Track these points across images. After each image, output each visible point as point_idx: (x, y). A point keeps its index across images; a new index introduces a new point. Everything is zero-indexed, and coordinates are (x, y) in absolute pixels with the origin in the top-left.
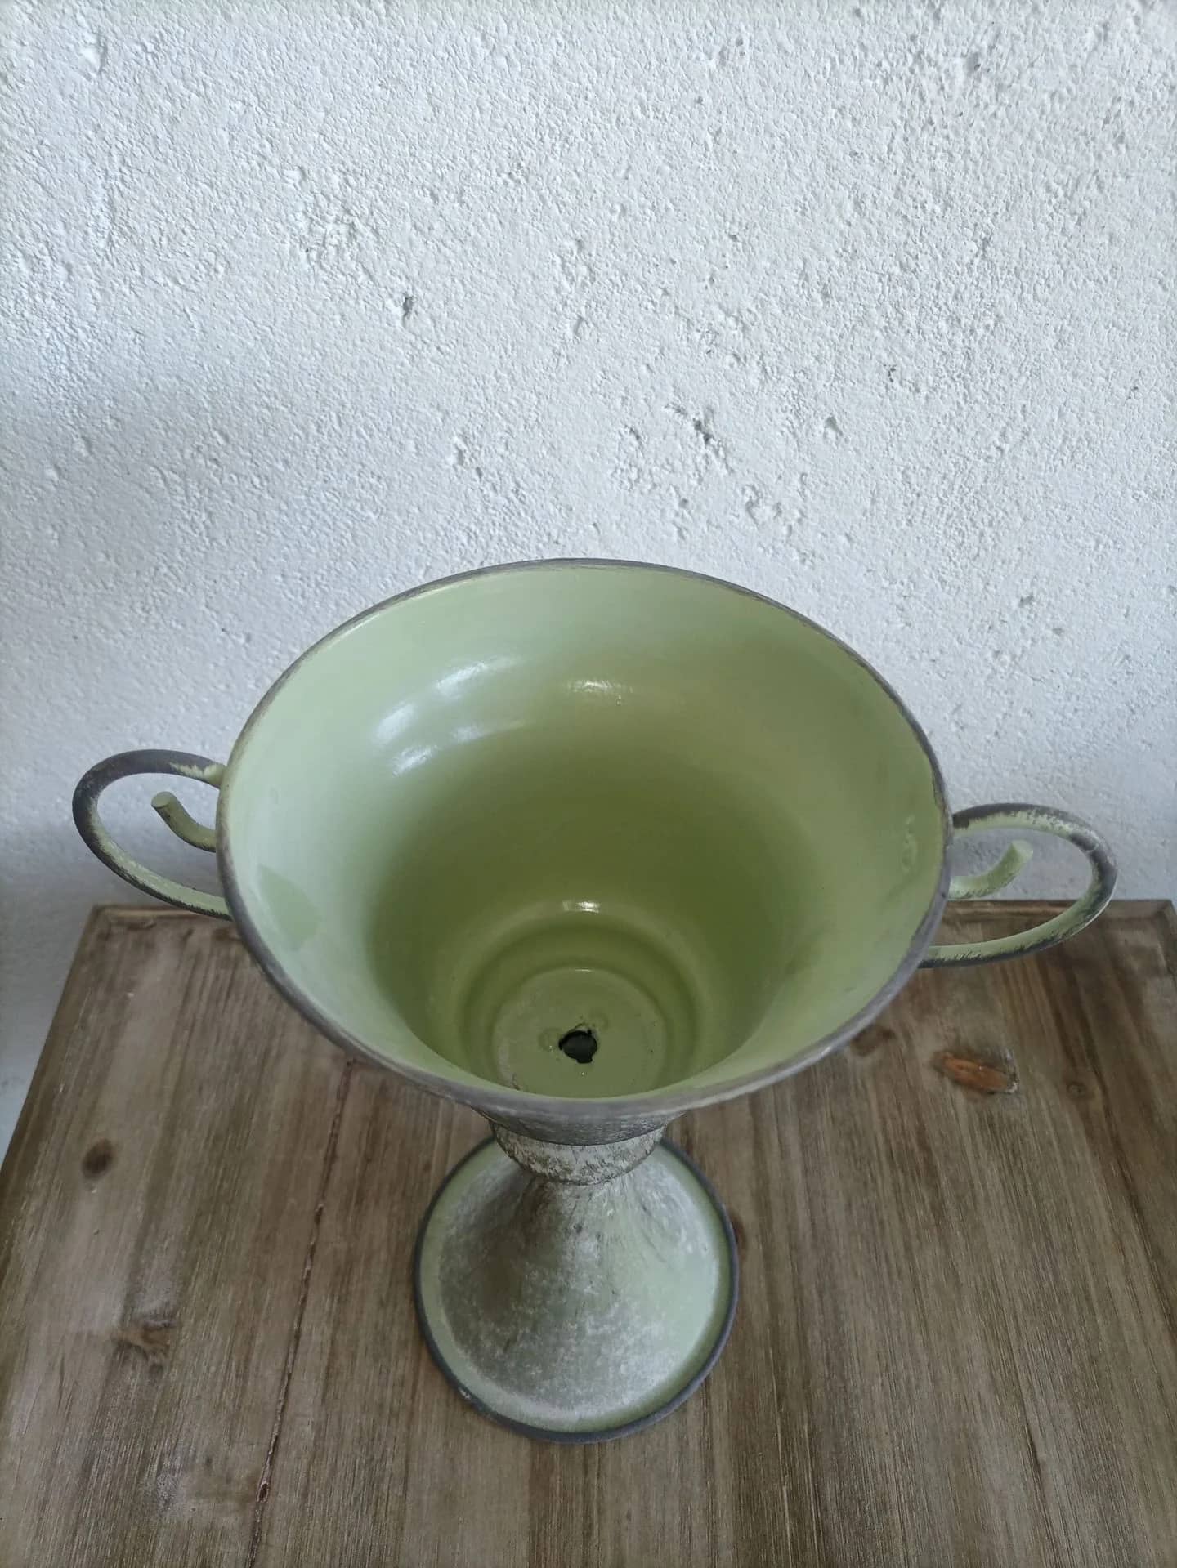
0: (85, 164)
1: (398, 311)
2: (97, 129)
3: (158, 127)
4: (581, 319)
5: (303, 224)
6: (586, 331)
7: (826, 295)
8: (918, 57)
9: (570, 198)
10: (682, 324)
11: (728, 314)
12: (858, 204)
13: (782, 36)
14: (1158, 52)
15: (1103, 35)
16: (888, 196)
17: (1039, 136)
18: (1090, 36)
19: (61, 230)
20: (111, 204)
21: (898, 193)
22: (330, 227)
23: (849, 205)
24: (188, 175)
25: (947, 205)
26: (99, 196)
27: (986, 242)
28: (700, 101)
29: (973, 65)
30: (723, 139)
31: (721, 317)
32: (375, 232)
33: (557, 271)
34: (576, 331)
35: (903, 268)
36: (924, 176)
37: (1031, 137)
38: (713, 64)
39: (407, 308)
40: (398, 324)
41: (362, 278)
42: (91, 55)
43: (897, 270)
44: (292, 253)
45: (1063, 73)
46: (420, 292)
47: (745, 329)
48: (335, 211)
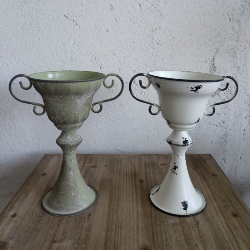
0: (70, 53)
1: (100, 68)
2: (72, 49)
3: (78, 49)
4: (120, 69)
5: (91, 59)
6: (120, 70)
7: (147, 66)
8: (152, 43)
9: (119, 56)
10: (131, 69)
11: (136, 68)
12: (149, 56)
13: (139, 41)
14: (175, 42)
15: (170, 41)
16: (152, 56)
17: (166, 50)
18: (168, 41)
19: (65, 59)
20: (71, 57)
21: (153, 55)
22: (94, 59)
23: (148, 56)
24: (80, 54)
25: (158, 56)
26: (70, 56)
27: (163, 60)
28: (131, 47)
29: (158, 43)
30: (134, 50)
31: (135, 68)
32: (98, 59)
33: (117, 63)
34: (119, 70)
35: (155, 63)
36: (155, 54)
37: (165, 50)
38: (133, 43)
39: (101, 68)
40: (100, 69)
41: (96, 64)
42: (73, 43)
43: (154, 63)
44: (89, 62)
45: (167, 44)
46: (102, 66)
47: (138, 70)
48: (94, 57)
